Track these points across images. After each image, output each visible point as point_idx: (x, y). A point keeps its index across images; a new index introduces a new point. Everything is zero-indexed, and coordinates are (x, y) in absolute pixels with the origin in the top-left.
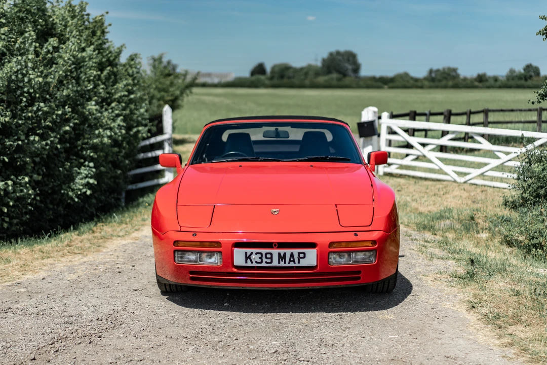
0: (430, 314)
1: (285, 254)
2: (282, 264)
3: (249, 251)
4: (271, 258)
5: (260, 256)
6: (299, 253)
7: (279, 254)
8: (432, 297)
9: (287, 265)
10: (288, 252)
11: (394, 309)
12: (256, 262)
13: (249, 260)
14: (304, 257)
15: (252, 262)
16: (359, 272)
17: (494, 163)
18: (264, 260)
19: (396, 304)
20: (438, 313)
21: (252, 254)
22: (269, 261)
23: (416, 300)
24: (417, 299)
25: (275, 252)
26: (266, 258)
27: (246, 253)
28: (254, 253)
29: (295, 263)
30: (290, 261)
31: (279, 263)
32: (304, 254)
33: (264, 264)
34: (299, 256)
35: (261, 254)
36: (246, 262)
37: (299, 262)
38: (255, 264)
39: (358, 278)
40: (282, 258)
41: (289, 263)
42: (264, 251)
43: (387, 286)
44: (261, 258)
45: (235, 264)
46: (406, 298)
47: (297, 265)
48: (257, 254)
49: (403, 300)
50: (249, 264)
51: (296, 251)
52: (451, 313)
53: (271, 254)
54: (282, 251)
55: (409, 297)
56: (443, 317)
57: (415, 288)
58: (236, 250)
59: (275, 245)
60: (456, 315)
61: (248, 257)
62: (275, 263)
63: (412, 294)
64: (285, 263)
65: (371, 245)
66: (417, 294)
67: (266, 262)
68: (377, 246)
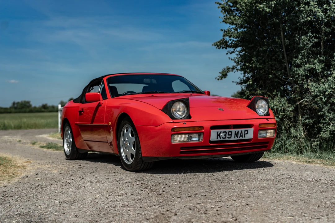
1: (238, 131)
2: (236, 138)
3: (219, 131)
4: (231, 135)
5: (225, 133)
6: (245, 131)
7: (235, 132)
9: (239, 139)
10: (240, 130)
12: (223, 138)
13: (219, 137)
14: (247, 134)
15: (220, 138)
18: (227, 136)
21: (221, 132)
22: (230, 136)
25: (233, 130)
26: (229, 135)
27: (218, 132)
28: (222, 132)
29: (242, 137)
30: (240, 136)
31: (235, 138)
32: (247, 131)
33: (227, 139)
34: (245, 132)
35: (226, 132)
36: (217, 138)
37: (244, 137)
38: (222, 139)
40: (236, 134)
41: (240, 137)
42: (227, 130)
44: (225, 135)
45: (211, 140)
47: (243, 138)
48: (223, 132)
50: (219, 139)
51: (243, 130)
53: (231, 132)
54: (237, 130)
58: (212, 131)
59: (232, 127)
61: (218, 135)
62: (233, 138)
64: (238, 137)
67: (228, 138)
68: (276, 126)
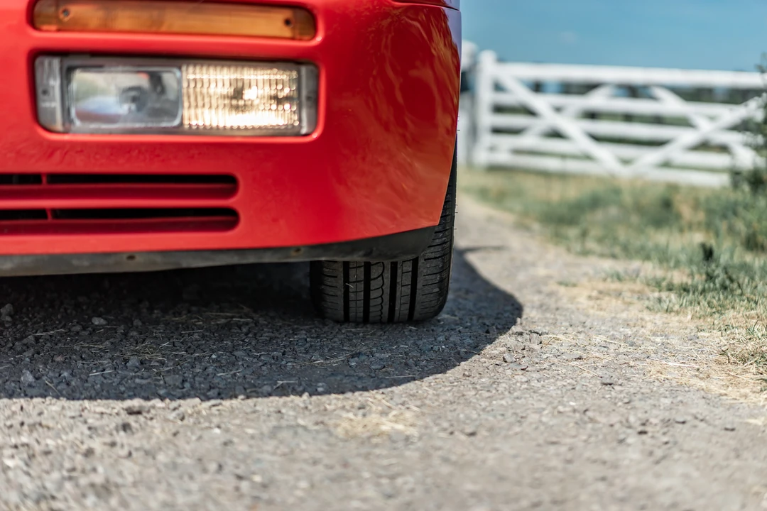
0: (600, 410)
8: (600, 339)
11: (428, 387)
16: (227, 183)
17: (687, 137)
19: (443, 366)
20: (637, 403)
23: (531, 350)
24: (537, 347)
39: (228, 219)
43: (407, 290)
46: (491, 341)
49: (476, 349)
52: (701, 408)
55: (506, 340)
56: (667, 423)
57: (529, 313)
60: (730, 419)
63: (514, 329)
65: (287, 32)
66: (538, 329)
68: (319, 39)
